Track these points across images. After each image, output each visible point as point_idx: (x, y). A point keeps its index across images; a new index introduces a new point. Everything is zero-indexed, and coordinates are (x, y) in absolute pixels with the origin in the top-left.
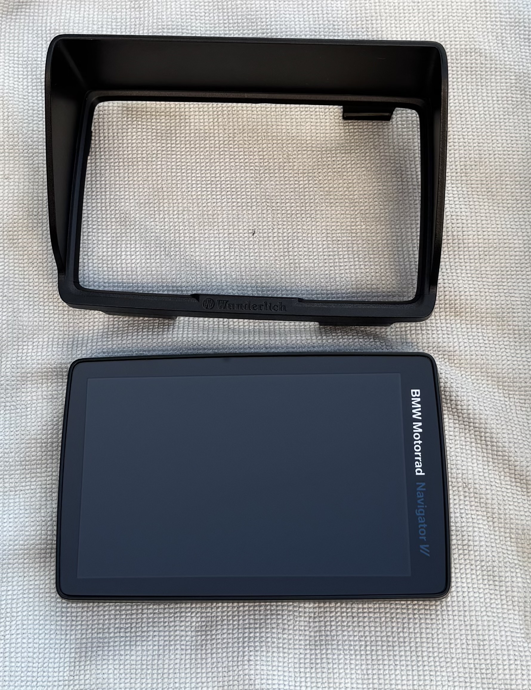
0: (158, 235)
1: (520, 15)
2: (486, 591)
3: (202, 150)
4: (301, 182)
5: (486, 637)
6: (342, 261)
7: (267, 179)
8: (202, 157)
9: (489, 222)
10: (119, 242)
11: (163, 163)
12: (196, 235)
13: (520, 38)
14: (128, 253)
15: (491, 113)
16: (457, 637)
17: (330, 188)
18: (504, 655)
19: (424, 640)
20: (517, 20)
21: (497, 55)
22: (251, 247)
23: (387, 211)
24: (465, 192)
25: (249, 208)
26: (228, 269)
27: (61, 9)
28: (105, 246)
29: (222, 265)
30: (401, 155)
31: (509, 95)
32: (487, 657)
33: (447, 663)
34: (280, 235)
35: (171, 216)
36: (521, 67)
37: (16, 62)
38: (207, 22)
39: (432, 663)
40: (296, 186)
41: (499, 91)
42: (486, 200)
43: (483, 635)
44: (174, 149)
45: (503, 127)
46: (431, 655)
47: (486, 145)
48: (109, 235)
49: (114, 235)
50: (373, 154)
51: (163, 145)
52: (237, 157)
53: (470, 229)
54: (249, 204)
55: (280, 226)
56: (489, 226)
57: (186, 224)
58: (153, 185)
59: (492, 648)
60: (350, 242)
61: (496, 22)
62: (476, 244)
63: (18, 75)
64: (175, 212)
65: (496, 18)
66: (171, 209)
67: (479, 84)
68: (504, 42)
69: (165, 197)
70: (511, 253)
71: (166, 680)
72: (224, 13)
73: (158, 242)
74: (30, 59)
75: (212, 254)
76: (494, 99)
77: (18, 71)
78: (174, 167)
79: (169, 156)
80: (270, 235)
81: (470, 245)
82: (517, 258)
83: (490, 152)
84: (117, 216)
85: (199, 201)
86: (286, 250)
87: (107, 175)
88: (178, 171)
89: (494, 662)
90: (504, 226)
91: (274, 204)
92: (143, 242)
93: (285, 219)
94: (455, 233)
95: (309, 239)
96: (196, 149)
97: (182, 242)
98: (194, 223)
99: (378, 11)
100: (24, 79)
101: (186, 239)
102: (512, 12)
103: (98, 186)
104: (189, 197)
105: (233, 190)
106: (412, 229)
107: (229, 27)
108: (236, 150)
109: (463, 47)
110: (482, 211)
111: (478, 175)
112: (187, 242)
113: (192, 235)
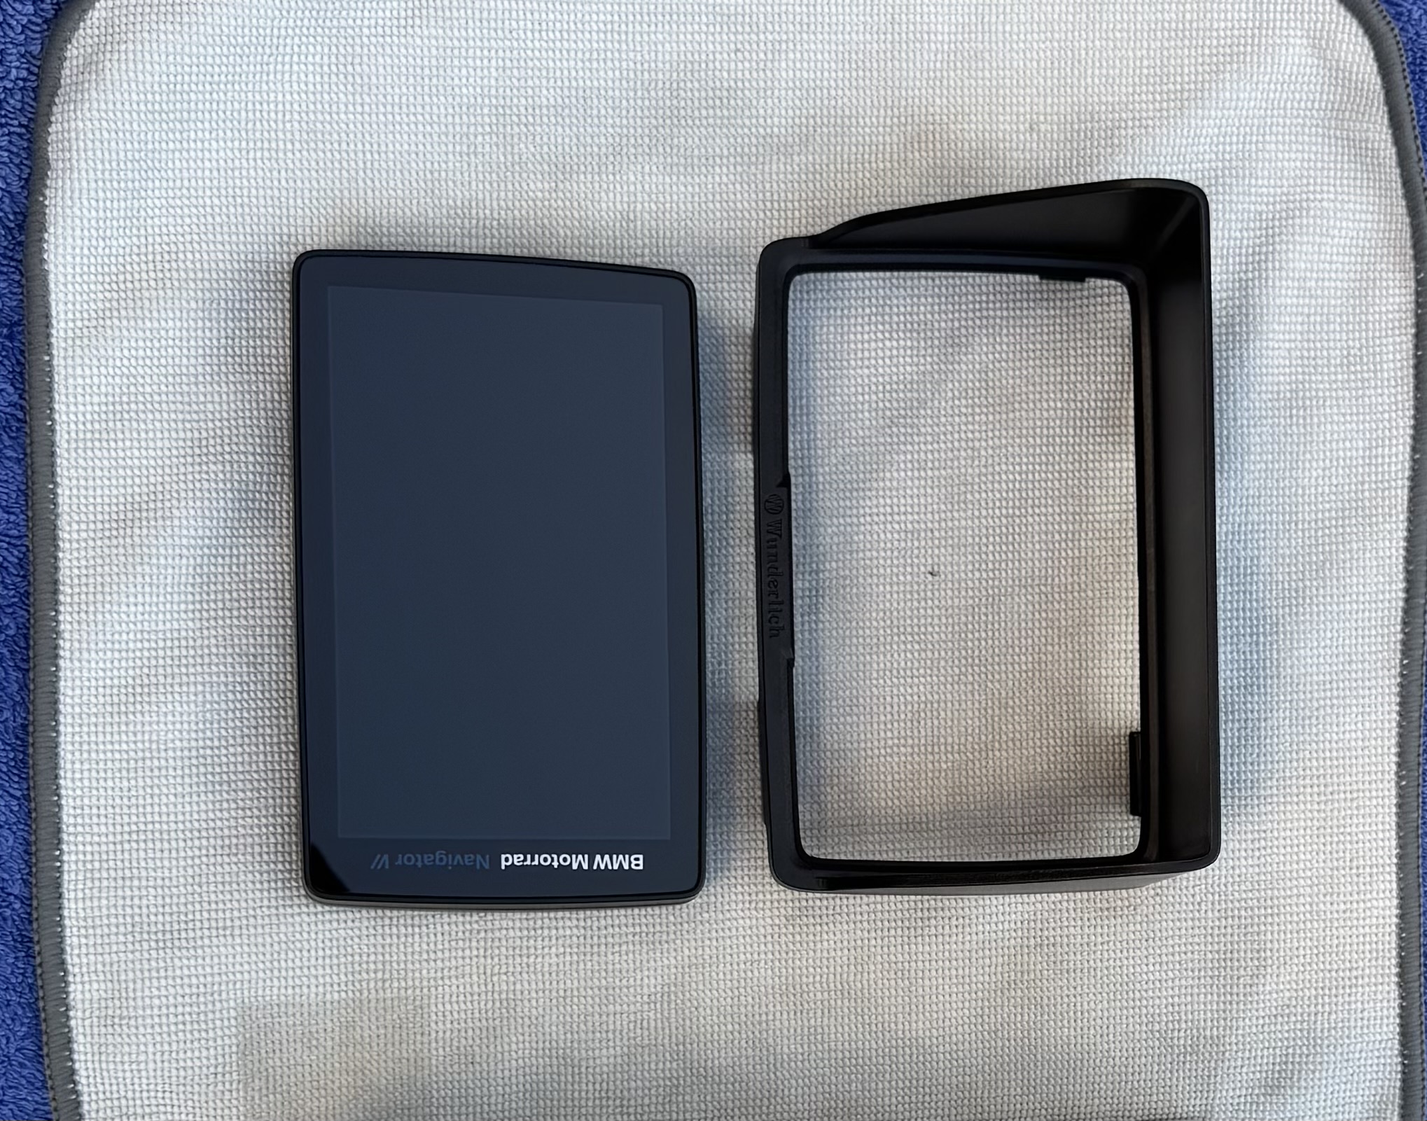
0: (929, 404)
1: (1328, 1046)
2: (313, 943)
3: (1083, 482)
4: (1023, 658)
5: (238, 940)
6: (882, 726)
7: (1030, 597)
8: (1070, 482)
9: (955, 981)
10: (915, 335)
11: (1059, 412)
12: (930, 473)
13: (1288, 1048)
14: (895, 352)
15: (1150, 993)
16: (235, 894)
17: (1013, 708)
18: (212, 967)
19: (227, 842)
20: (1319, 1041)
21: (1255, 1005)
22: (909, 569)
23: (972, 807)
24: (1007, 943)
25: (977, 566)
26: (868, 527)
27: (1348, 219)
28: (909, 308)
29: (876, 518)
30: (1073, 834)
31: (1184, 1026)
32: (207, 941)
33: (193, 877)
34: (929, 620)
35: (963, 428)
36: (1235, 1048)
37: (1248, 138)
38: (1320, 490)
39: (190, 853)
40: (1017, 650)
41: (1189, 1007)
42: (994, 979)
43: (240, 935)
44: (1085, 431)
45: (1125, 1012)
46: (204, 852)
47: (1093, 981)
48: (929, 316)
49: (929, 326)
50: (1072, 784)
51: (1092, 413)
52: (1070, 544)
53: (941, 947)
54: (984, 566)
55: (944, 620)
56: (947, 980)
57: (950, 454)
58: (1020, 395)
59: (222, 949)
60: (916, 741)
61: (1316, 1005)
62: (914, 958)
63: (1224, 144)
64: (970, 435)
65: (1323, 1005)
66: (977, 427)
67: (1202, 973)
68: (1280, 1019)
69: (998, 417)
70: (900, 1016)
71: (150, 416)
72: (1336, 519)
73: (915, 404)
74: (1254, 164)
75: (895, 500)
76: (1176, 999)
77: (1231, 144)
78: (1051, 431)
79: (1071, 423)
80: (930, 602)
81: (913, 947)
82: (893, 1025)
83: (1079, 989)
84: (963, 331)
85: (990, 478)
86: (902, 629)
87: (1039, 312)
88: (1045, 440)
89: (200, 951)
90: (948, 1006)
91: (983, 609)
92: (915, 377)
93: (957, 628)
94: (933, 922)
95: (922, 671)
96: (1086, 471)
97: (916, 447)
98: (952, 468)
99: (1336, 797)
100: (1216, 154)
101: (922, 454)
102: (1333, 1032)
103: (1018, 296)
104: (997, 459)
105: (1010, 538)
106: (941, 849)
107: (1309, 530)
108: (1083, 543)
109: (1269, 945)
110: (974, 969)
111: (1039, 967)
112: (916, 456)
113: (930, 464)
